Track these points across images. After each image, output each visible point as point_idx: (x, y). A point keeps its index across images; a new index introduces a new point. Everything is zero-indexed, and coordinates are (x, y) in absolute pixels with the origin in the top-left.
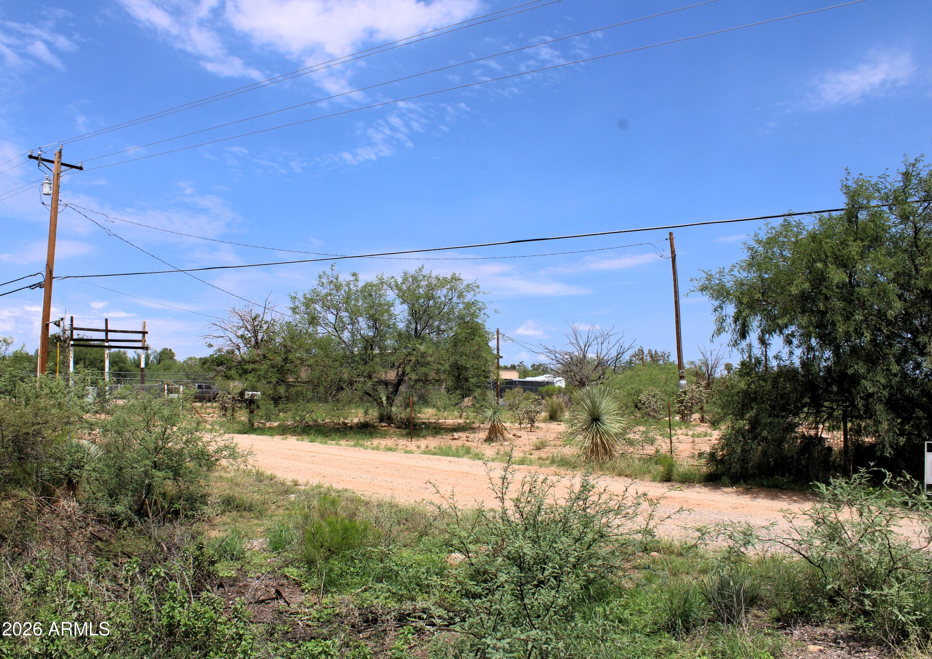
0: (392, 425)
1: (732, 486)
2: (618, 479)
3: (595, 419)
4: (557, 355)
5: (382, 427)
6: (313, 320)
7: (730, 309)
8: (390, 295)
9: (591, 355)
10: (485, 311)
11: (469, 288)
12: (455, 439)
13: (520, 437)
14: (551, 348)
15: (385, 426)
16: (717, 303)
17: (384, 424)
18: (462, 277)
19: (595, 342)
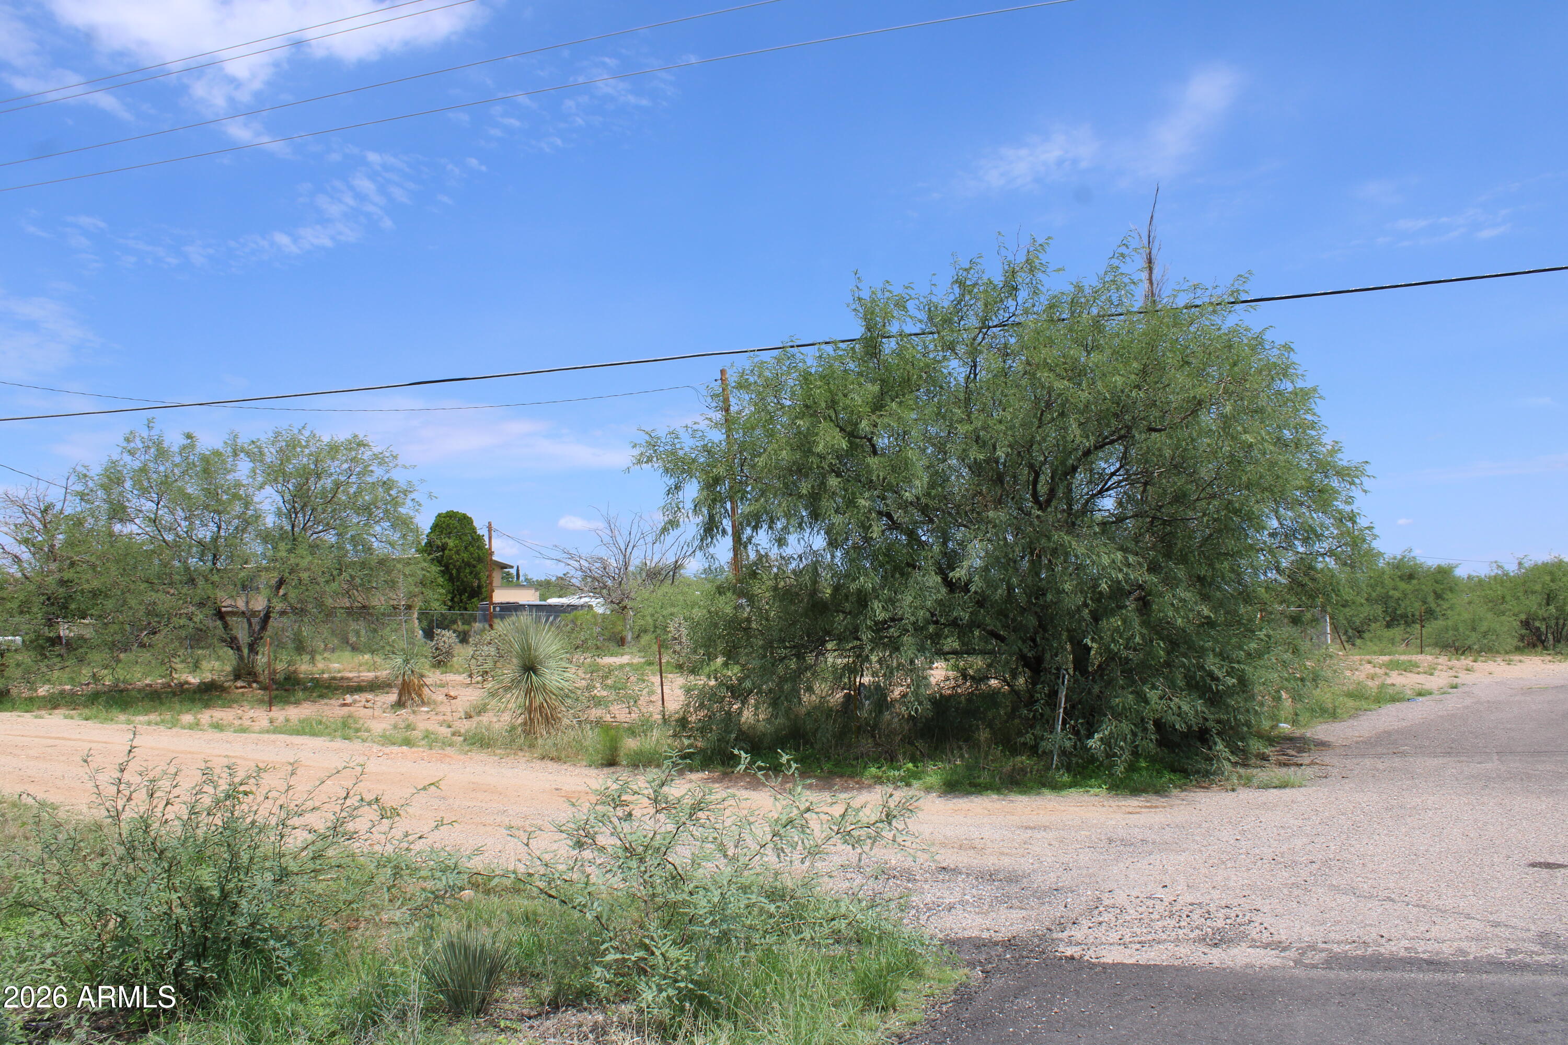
0: (254, 685)
1: (703, 770)
2: (538, 764)
3: (530, 667)
4: (583, 562)
5: (237, 688)
6: (118, 512)
7: (692, 490)
8: (243, 469)
9: (635, 561)
10: (413, 496)
11: (380, 459)
12: (345, 705)
13: (455, 698)
14: (573, 551)
15: (242, 687)
16: (671, 482)
17: (239, 684)
18: (369, 440)
19: (642, 541)
